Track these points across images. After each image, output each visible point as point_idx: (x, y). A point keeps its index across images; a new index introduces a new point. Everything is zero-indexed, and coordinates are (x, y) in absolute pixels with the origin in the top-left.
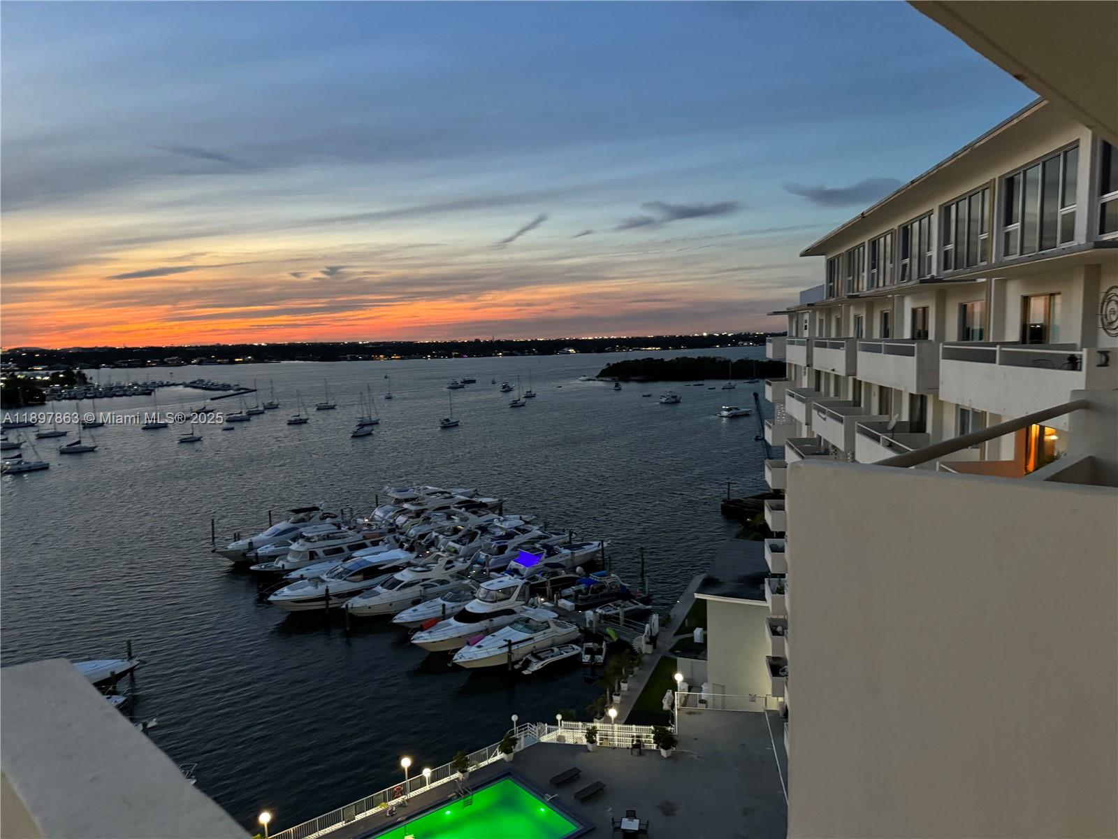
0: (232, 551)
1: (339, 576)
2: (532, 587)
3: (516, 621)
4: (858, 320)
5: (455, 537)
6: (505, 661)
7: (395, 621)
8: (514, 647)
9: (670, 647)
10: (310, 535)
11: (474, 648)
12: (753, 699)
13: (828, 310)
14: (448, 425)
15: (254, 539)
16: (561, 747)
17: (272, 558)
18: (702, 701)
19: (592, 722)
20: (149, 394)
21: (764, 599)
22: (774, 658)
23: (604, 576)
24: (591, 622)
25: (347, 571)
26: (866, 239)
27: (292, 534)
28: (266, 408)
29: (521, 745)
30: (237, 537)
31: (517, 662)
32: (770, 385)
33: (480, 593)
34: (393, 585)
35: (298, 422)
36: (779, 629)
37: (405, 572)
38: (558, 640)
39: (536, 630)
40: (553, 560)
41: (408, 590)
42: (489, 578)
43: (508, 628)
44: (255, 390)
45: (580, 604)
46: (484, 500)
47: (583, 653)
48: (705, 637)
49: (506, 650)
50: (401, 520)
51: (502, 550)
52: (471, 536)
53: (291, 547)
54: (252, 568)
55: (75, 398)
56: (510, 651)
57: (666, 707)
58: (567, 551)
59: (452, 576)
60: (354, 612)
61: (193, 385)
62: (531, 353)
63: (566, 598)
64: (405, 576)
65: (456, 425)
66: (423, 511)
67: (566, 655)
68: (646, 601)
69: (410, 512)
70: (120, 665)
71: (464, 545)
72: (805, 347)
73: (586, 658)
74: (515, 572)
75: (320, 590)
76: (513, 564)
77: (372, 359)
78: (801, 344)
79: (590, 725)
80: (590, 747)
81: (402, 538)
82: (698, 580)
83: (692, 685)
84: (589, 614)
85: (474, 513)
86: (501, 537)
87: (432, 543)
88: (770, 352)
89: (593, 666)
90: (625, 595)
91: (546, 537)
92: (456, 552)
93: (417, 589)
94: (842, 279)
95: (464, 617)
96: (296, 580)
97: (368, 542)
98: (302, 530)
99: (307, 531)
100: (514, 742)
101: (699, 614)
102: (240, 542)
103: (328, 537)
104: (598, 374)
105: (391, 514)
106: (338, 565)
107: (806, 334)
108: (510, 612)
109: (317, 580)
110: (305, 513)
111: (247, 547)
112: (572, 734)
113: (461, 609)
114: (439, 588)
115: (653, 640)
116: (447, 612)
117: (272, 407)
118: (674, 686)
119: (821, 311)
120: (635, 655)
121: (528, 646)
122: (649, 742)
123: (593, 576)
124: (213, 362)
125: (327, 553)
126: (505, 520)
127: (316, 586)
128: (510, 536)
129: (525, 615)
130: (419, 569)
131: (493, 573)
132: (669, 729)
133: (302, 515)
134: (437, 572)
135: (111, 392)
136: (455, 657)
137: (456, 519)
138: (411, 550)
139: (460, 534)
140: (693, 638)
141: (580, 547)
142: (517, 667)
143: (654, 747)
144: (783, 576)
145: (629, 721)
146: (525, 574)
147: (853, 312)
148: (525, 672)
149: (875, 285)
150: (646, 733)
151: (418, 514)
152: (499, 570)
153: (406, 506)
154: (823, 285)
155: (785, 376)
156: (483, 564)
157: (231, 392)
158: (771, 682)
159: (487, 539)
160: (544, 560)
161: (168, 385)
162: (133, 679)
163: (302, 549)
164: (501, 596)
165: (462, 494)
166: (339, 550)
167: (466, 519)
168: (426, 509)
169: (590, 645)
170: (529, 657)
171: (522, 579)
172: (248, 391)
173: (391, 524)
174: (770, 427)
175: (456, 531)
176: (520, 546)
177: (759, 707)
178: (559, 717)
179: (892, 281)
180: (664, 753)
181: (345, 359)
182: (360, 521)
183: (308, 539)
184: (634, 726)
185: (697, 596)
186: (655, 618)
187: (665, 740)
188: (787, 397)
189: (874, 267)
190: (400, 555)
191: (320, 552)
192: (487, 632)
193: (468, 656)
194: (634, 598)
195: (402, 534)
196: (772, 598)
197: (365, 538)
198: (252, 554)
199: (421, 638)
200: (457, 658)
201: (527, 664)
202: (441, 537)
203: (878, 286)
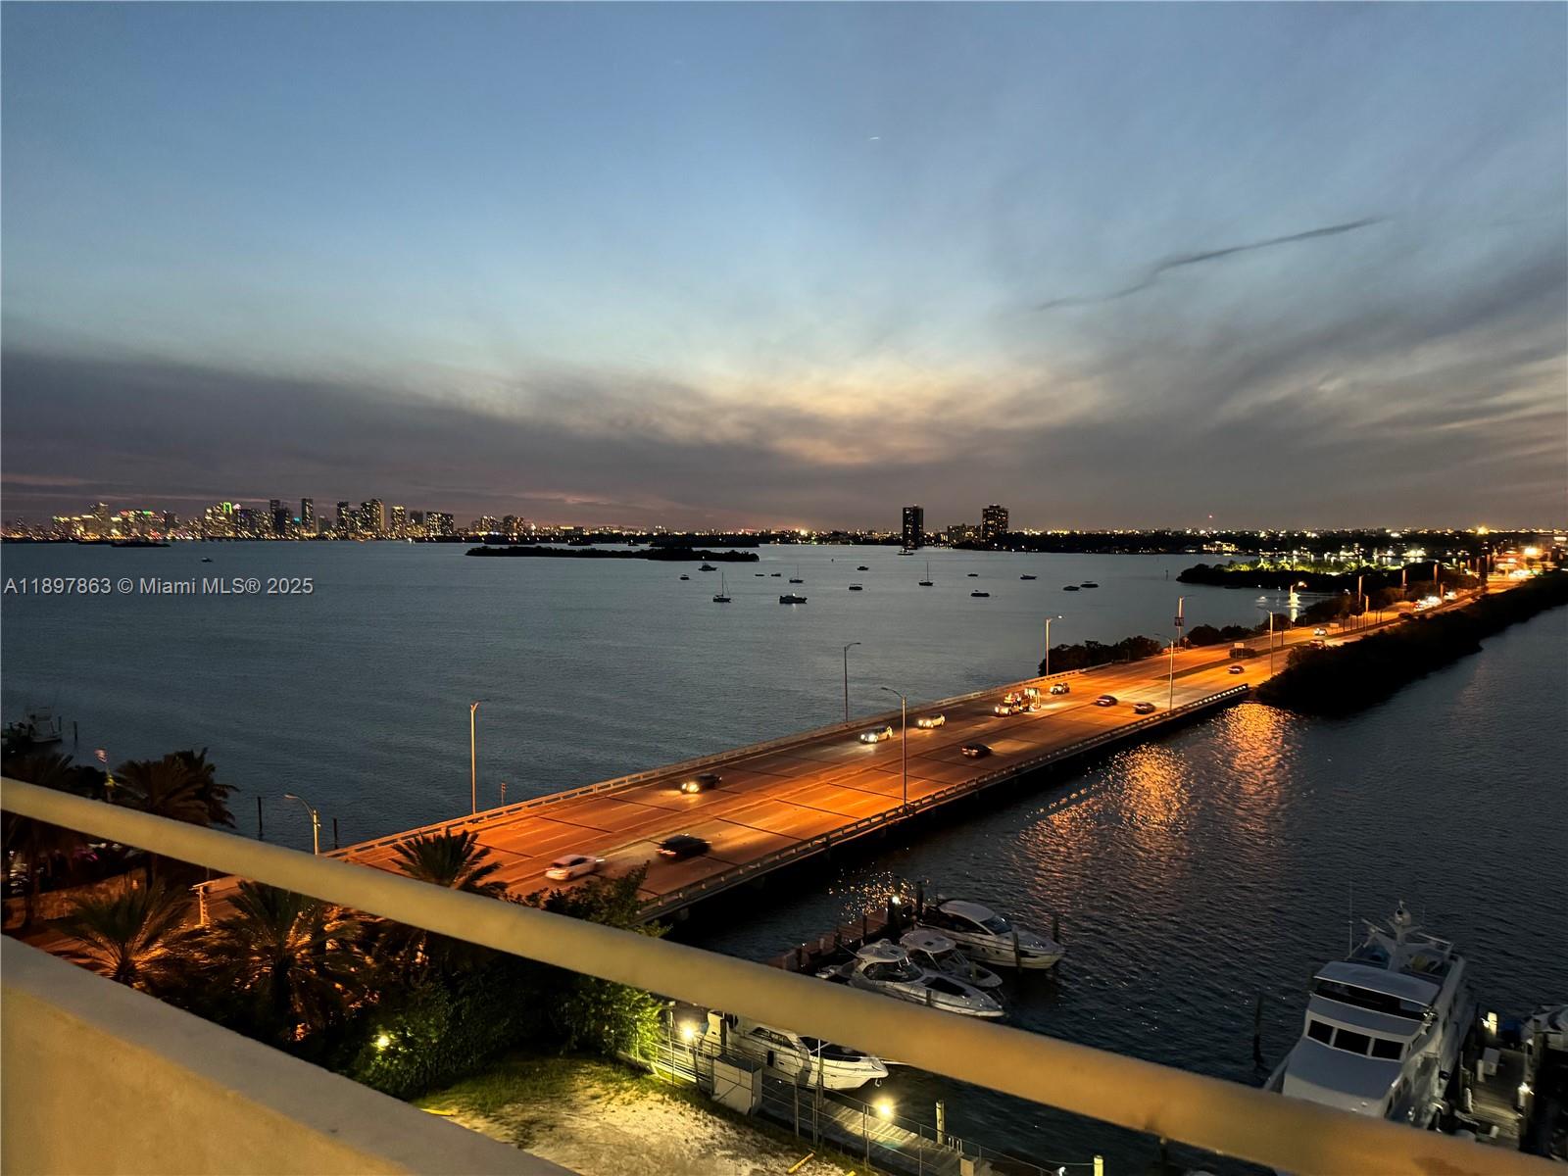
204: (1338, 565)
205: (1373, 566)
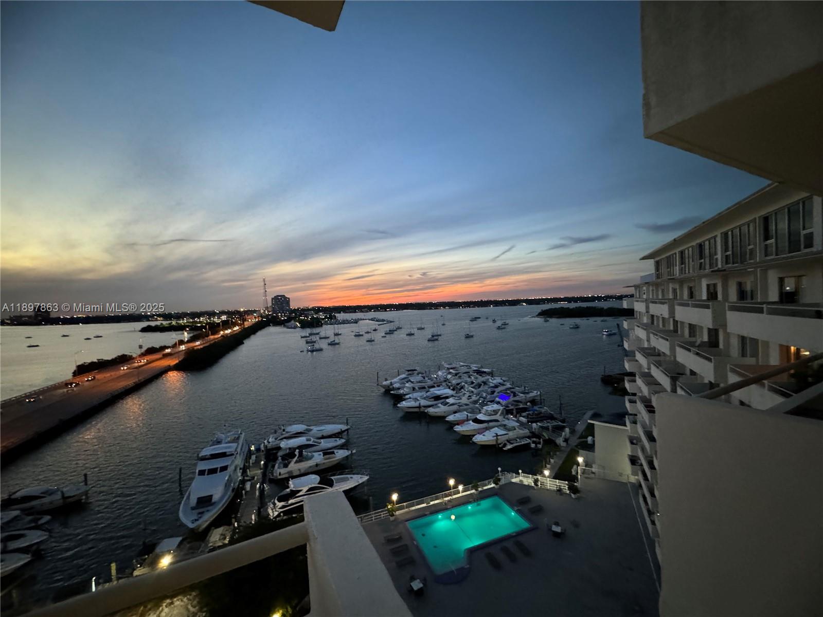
0: (385, 385)
1: (424, 398)
2: (507, 410)
3: (500, 426)
4: (674, 290)
5: (472, 386)
6: (495, 443)
7: (447, 420)
8: (499, 437)
9: (575, 444)
10: (413, 381)
11: (481, 436)
12: (621, 475)
13: (657, 285)
14: (468, 337)
15: (393, 381)
16: (521, 485)
17: (399, 389)
18: (593, 473)
19: (536, 475)
20: (357, 323)
21: (625, 425)
22: (632, 456)
23: (541, 408)
24: (535, 429)
25: (427, 397)
26: (677, 251)
27: (406, 380)
28: (397, 329)
29: (502, 482)
30: (386, 380)
31: (500, 444)
32: (626, 321)
33: (483, 411)
34: (446, 404)
35: (410, 335)
36: (635, 441)
37: (451, 399)
38: (520, 435)
39: (509, 430)
40: (516, 399)
41: (451, 407)
42: (487, 405)
43: (496, 428)
44: (393, 322)
45: (529, 419)
46: (485, 370)
47: (531, 443)
48: (594, 441)
49: (495, 438)
50: (449, 376)
51: (493, 392)
52: (479, 386)
53: (406, 385)
54: (391, 392)
55: (332, 324)
56: (497, 438)
57: (574, 473)
58: (522, 395)
59: (470, 402)
60: (429, 414)
61: (372, 320)
62: (505, 305)
63: (523, 417)
64: (451, 401)
65: (472, 336)
66: (458, 373)
67: (523, 443)
68: (563, 421)
69: (453, 373)
70: (344, 427)
71: (476, 389)
72: (645, 304)
73: (533, 446)
74: (498, 403)
75: (417, 404)
76: (497, 399)
77: (437, 309)
78: (643, 302)
79: (535, 477)
80: (536, 487)
81: (450, 384)
82: (590, 413)
83: (587, 464)
84: (534, 425)
85: (480, 375)
86: (492, 387)
87: (462, 387)
88: (625, 305)
89: (536, 449)
90: (551, 418)
91: (513, 388)
92: (472, 392)
93: (455, 408)
94: (664, 269)
95: (477, 421)
96: (408, 399)
97: (435, 385)
98: (410, 378)
99: (412, 379)
100: (499, 480)
101: (590, 430)
102: (387, 382)
103: (420, 382)
104: (537, 314)
105: (445, 374)
106: (424, 394)
107: (645, 296)
108: (497, 421)
109: (416, 400)
110: (411, 371)
111: (390, 384)
112: (528, 480)
113: (474, 417)
114: (465, 407)
115: (566, 440)
116: (469, 418)
117: (399, 328)
118: (578, 464)
119: (653, 286)
120: (556, 446)
121: (506, 437)
122: (566, 489)
123: (536, 408)
124: (379, 311)
125: (420, 388)
126: (494, 379)
127: (415, 402)
128: (496, 386)
129: (504, 423)
130: (457, 398)
131: (489, 403)
132: (576, 484)
133: (410, 372)
134: (464, 400)
135: (344, 322)
136: (473, 439)
137: (473, 378)
138: (453, 390)
139: (474, 384)
140: (587, 441)
141: (529, 393)
142: (500, 446)
143: (568, 492)
144: (636, 415)
145: (556, 477)
146: (503, 404)
147: (671, 286)
148: (504, 449)
149: (684, 272)
150: (564, 485)
151: (456, 375)
152: (492, 401)
153: (451, 371)
154: (653, 274)
155: (634, 316)
156: (484, 398)
157: (385, 322)
158: (630, 468)
159: (486, 387)
160: (512, 399)
161: (363, 320)
162: (348, 433)
163: (410, 386)
164: (493, 413)
165: (475, 367)
166: (424, 388)
167: (477, 378)
168: (459, 373)
169: (535, 439)
170: (506, 442)
171: (502, 406)
172: (391, 322)
173: (445, 378)
174: (626, 341)
175: (472, 383)
176: (501, 392)
177: (624, 479)
178: (520, 471)
179: (694, 271)
180: (573, 495)
181: (427, 309)
182: (433, 376)
183: (412, 382)
184: (557, 481)
185: (589, 421)
186: (567, 430)
187: (573, 489)
188: (636, 328)
189: (682, 264)
190: (449, 392)
191: (417, 388)
192: (487, 429)
193: (479, 439)
194: (556, 420)
195: (449, 382)
196: (631, 426)
197: (434, 383)
198: (391, 387)
199: (458, 428)
200: (475, 439)
201: (505, 445)
202: (466, 385)
203: (685, 273)
204: (200, 322)
205: (212, 322)
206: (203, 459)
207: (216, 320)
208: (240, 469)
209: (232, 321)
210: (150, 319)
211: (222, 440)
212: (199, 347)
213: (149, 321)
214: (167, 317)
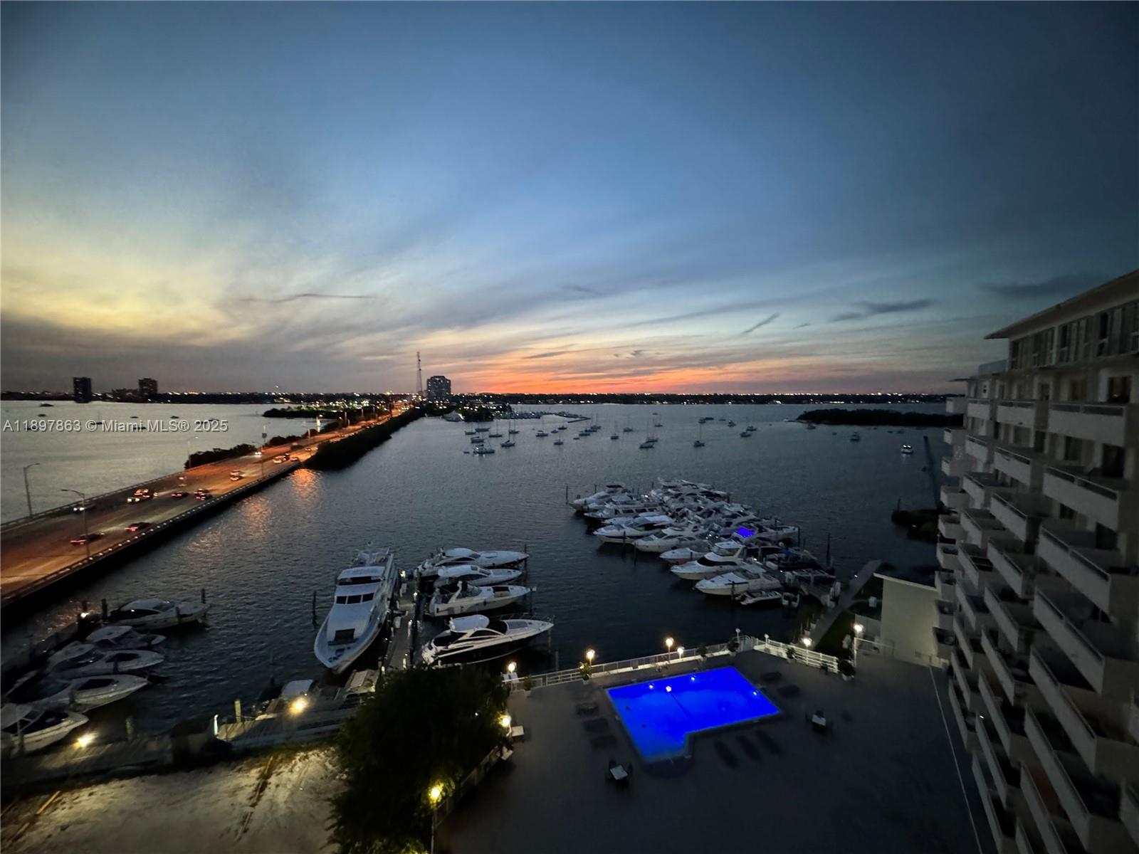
0: (577, 505)
1: (631, 526)
2: (748, 550)
3: (737, 570)
4: (1044, 386)
5: (699, 513)
6: (729, 593)
7: (661, 557)
8: (736, 586)
9: (850, 606)
10: (615, 500)
11: (709, 582)
12: (918, 655)
13: (1009, 378)
14: (698, 445)
15: (587, 499)
16: (766, 655)
17: (596, 510)
18: (875, 648)
19: (790, 644)
20: (539, 418)
21: (932, 584)
22: (940, 630)
23: (799, 550)
24: (789, 580)
25: (635, 524)
27: (606, 499)
28: (595, 429)
29: (741, 649)
30: (579, 497)
31: (737, 596)
32: (949, 431)
33: (715, 549)
34: (661, 536)
35: (615, 438)
36: (946, 609)
37: (668, 529)
38: (765, 587)
39: (751, 577)
40: (763, 535)
41: (670, 540)
42: (719, 541)
43: (732, 573)
45: (781, 566)
46: (718, 492)
47: (783, 598)
48: (880, 604)
49: (731, 586)
50: (666, 498)
51: (728, 524)
52: (709, 513)
53: (606, 506)
54: (586, 514)
55: (506, 418)
56: (733, 587)
57: (845, 645)
58: (772, 531)
59: (697, 536)
60: (638, 548)
61: (560, 414)
63: (772, 560)
64: (668, 531)
65: (703, 445)
66: (680, 495)
67: (771, 597)
68: (831, 572)
69: (672, 494)
70: (521, 556)
71: (704, 518)
72: (988, 405)
73: (785, 602)
74: (737, 539)
75: (620, 533)
76: (735, 534)
78: (984, 403)
79: (789, 646)
80: (788, 660)
82: (875, 564)
83: (866, 635)
84: (788, 574)
85: (712, 499)
86: (728, 516)
87: (685, 514)
89: (790, 607)
90: (813, 565)
91: (759, 520)
92: (699, 522)
93: (674, 541)
94: (1026, 354)
95: (704, 561)
96: (609, 525)
97: (647, 509)
98: (612, 497)
99: (614, 498)
100: (737, 645)
101: (875, 588)
102: (580, 500)
103: (625, 503)
104: (797, 417)
105: (661, 494)
106: (630, 519)
108: (733, 564)
109: (619, 527)
110: (614, 488)
111: (583, 503)
112: (776, 649)
113: (702, 556)
114: (689, 542)
115: (835, 599)
116: (694, 557)
117: (599, 428)
118: (853, 634)
120: (821, 607)
121: (744, 587)
123: (791, 550)
124: (570, 403)
125: (624, 511)
126: (732, 506)
127: (619, 529)
128: (734, 516)
129: (743, 567)
130: (676, 529)
131: (723, 538)
132: (849, 662)
133: (612, 489)
134: (688, 532)
135: (523, 416)
136: (698, 584)
137: (700, 502)
138: (672, 517)
139: (702, 511)
140: (868, 603)
141: (781, 529)
142: (737, 598)
144: (952, 571)
145: (816, 649)
146: (744, 541)
148: (742, 603)
149: (1065, 358)
150: (832, 661)
151: (677, 496)
152: (726, 537)
153: (670, 490)
154: (1006, 360)
155: (963, 426)
156: (716, 531)
157: (578, 419)
158: (936, 646)
159: (719, 517)
160: (756, 534)
161: (548, 414)
162: (526, 565)
163: (611, 508)
164: (728, 553)
165: (704, 487)
166: (631, 511)
167: (706, 503)
168: (682, 494)
169: (788, 594)
170: (745, 594)
171: (742, 544)
172: (587, 419)
173: (661, 500)
175: (699, 509)
176: (740, 524)
177: (924, 662)
178: (767, 636)
179: (1086, 357)
181: (637, 403)
182: (643, 496)
184: (821, 654)
185: (876, 575)
186: (838, 585)
187: (845, 668)
189: (1064, 345)
190: (665, 519)
191: (620, 511)
192: (717, 573)
193: (706, 586)
194: (821, 569)
195: (667, 506)
196: (942, 587)
197: (645, 506)
198: (585, 507)
199: (677, 570)
200: (698, 586)
201: (744, 598)
202: (690, 511)
203: (1068, 360)
204: (336, 408)
205: (350, 407)
206: (343, 582)
207: (356, 405)
208: (388, 599)
209: (376, 408)
210: (275, 401)
211: (365, 561)
212: (335, 440)
213: (274, 403)
214: (295, 398)
